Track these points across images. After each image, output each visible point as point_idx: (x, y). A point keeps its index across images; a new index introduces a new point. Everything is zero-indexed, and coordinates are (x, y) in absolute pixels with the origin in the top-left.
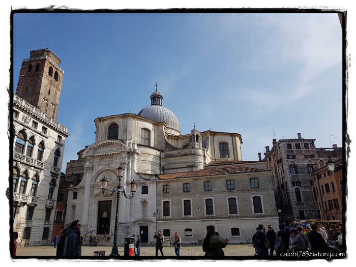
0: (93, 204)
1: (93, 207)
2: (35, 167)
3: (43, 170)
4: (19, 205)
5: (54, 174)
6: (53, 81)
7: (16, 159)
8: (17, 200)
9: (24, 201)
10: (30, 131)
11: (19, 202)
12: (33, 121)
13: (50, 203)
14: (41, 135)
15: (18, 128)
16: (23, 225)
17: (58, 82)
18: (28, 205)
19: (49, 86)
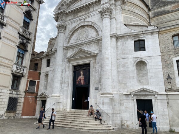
0: (67, 69)
1: (67, 73)
3: (6, 25)
5: (25, 37)
13: (17, 68)
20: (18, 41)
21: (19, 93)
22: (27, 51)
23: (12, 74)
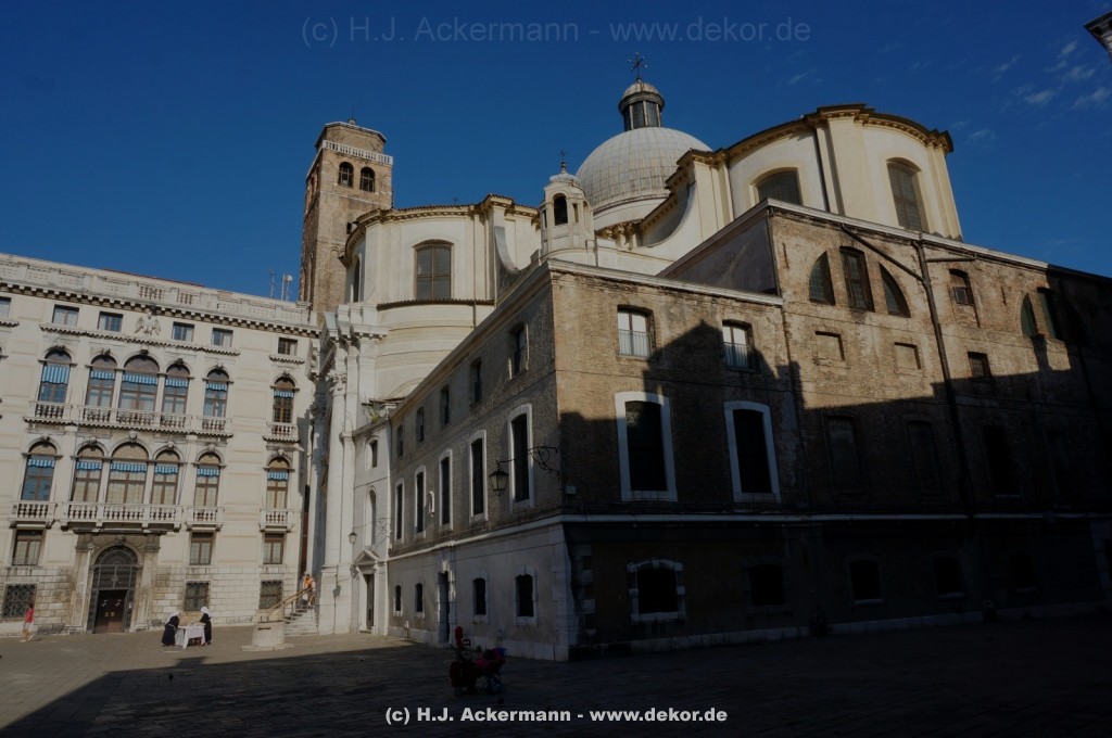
2: (200, 435)
3: (231, 436)
4: (145, 531)
5: (280, 441)
6: (358, 196)
7: (123, 425)
8: (135, 521)
9: (162, 521)
10: (167, 349)
11: (145, 525)
12: (176, 324)
13: (270, 518)
14: (207, 351)
15: (122, 353)
16: (179, 578)
17: (377, 193)
18: (189, 530)
19: (344, 214)
20: (267, 455)
21: (284, 570)
23: (262, 531)
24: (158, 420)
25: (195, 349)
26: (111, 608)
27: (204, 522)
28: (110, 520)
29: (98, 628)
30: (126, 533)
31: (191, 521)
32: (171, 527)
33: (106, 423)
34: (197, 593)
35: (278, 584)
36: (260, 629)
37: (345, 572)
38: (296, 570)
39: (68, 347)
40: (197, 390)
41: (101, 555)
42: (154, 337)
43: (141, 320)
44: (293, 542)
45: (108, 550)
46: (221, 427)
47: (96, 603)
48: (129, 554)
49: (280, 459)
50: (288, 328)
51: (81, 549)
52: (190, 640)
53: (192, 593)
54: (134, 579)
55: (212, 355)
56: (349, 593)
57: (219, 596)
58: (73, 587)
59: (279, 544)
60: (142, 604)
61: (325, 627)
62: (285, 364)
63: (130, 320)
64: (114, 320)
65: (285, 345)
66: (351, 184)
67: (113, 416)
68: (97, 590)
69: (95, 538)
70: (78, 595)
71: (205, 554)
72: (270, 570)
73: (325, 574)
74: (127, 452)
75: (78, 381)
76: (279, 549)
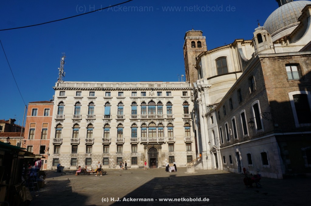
2: (167, 119)
3: (174, 119)
4: (158, 144)
5: (186, 119)
6: (197, 50)
7: (150, 118)
8: (155, 141)
9: (161, 141)
10: (157, 99)
11: (158, 142)
12: (158, 92)
13: (187, 139)
14: (166, 98)
15: (147, 101)
16: (167, 155)
17: (202, 47)
18: (168, 143)
19: (195, 55)
20: (184, 123)
21: (192, 153)
22: (191, 126)
23: (185, 143)
24: (157, 116)
25: (163, 98)
26: (153, 162)
27: (171, 141)
28: (150, 141)
29: (151, 167)
30: (154, 144)
31: (168, 141)
32: (163, 142)
33: (146, 118)
34: (172, 158)
35: (191, 156)
36: (188, 168)
37: (209, 153)
38: (195, 152)
39: (136, 101)
40: (165, 108)
41: (149, 150)
42: (153, 96)
43: (150, 92)
44: (193, 145)
45: (151, 148)
46: (172, 117)
47: (150, 161)
48: (155, 149)
49: (187, 123)
50: (184, 89)
51: (145, 148)
52: (172, 170)
53: (171, 159)
54: (157, 155)
55: (167, 99)
56: (210, 158)
57: (177, 159)
58: (144, 157)
59: (190, 146)
60: (160, 161)
61: (205, 168)
62: (185, 98)
63: (148, 92)
64: (144, 93)
65: (184, 93)
66: (195, 47)
67: (147, 116)
68: (149, 158)
69: (148, 146)
70: (146, 159)
71: (172, 149)
72: (189, 153)
73: (203, 153)
74: (151, 125)
75: (139, 109)
76: (190, 147)
